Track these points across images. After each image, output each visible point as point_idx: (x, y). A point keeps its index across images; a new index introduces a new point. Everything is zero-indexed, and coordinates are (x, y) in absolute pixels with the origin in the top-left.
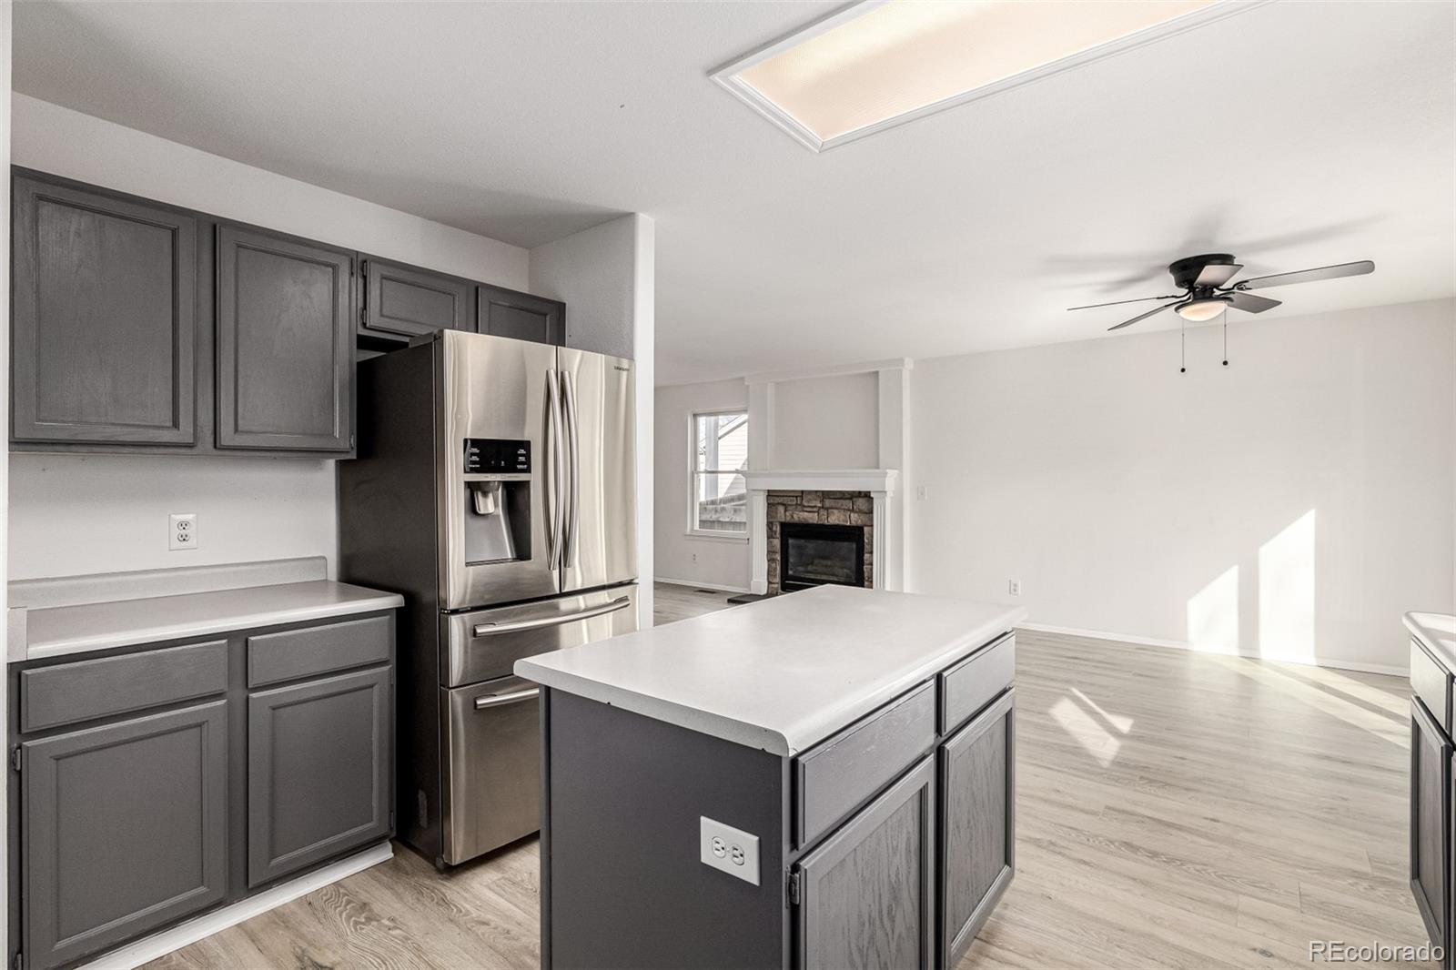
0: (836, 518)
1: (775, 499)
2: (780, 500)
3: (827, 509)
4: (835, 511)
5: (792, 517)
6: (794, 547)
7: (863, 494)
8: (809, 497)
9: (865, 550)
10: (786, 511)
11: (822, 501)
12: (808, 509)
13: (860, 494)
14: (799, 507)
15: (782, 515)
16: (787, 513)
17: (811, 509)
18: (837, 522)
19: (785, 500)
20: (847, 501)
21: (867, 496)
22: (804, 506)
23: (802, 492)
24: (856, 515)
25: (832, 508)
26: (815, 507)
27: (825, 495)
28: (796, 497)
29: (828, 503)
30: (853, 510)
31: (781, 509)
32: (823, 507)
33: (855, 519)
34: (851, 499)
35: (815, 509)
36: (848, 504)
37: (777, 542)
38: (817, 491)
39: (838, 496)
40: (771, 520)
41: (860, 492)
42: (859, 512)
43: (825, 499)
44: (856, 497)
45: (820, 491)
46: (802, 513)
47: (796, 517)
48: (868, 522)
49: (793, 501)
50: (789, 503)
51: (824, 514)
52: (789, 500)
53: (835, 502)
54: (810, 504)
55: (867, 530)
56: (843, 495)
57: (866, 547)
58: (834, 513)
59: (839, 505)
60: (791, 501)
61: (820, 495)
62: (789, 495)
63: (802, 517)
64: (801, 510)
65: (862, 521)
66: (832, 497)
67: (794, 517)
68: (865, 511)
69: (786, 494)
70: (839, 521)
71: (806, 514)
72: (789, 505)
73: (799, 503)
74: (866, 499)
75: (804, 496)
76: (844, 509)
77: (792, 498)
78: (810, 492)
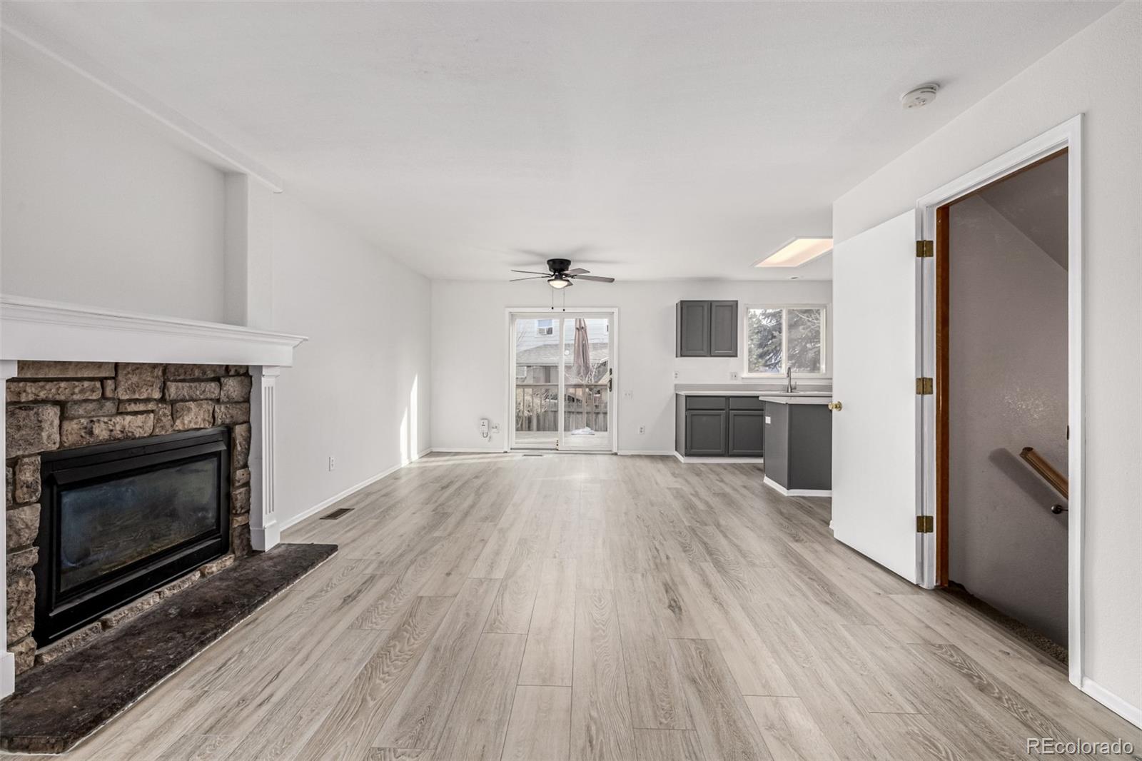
0: (194, 419)
1: (34, 387)
3: (173, 403)
4: (192, 405)
5: (91, 433)
7: (232, 373)
8: (135, 379)
9: (236, 464)
10: (63, 418)
11: (164, 389)
12: (133, 408)
13: (225, 372)
14: (108, 404)
16: (71, 426)
17: (141, 407)
18: (193, 426)
19: (61, 391)
20: (213, 384)
21: (246, 375)
22: (120, 401)
23: (117, 366)
24: (223, 408)
25: (184, 400)
26: (148, 400)
27: (167, 372)
28: (102, 380)
29: (173, 390)
30: (218, 401)
32: (162, 400)
33: (223, 415)
34: (217, 380)
35: (151, 406)
36: (211, 389)
37: (32, 515)
38: (154, 366)
39: (197, 373)
40: (18, 454)
41: (227, 367)
42: (227, 402)
43: (169, 383)
44: (223, 377)
45: (162, 364)
46: (118, 419)
47: (101, 432)
48: (242, 418)
49: (93, 391)
50: (76, 397)
51: (165, 415)
52: (77, 390)
53: (191, 387)
54: (137, 396)
55: (239, 431)
56: (204, 373)
57: (238, 459)
58: (189, 409)
59: (198, 393)
60: (82, 391)
61: (160, 373)
62: (79, 375)
63: (118, 427)
64: (114, 411)
65: (232, 417)
66: (182, 377)
67: (96, 431)
68: (236, 400)
69: (70, 374)
70: (196, 423)
71: (128, 418)
72: (76, 402)
73: (109, 394)
74: (239, 378)
75: (120, 378)
76: (206, 399)
77: (86, 384)
78: (138, 367)
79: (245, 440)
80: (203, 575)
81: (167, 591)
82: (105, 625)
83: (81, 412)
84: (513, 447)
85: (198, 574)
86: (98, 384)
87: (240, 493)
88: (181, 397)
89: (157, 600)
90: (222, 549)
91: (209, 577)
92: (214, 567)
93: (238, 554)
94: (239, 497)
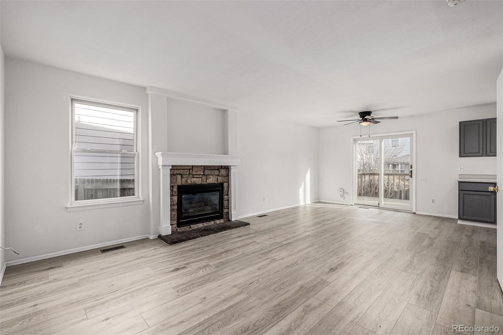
0: (212, 180)
1: (176, 171)
2: (178, 172)
3: (206, 175)
4: (211, 176)
5: (187, 182)
6: (186, 199)
7: (223, 168)
8: (197, 169)
9: (224, 194)
10: (182, 178)
11: (204, 172)
12: (196, 176)
14: (191, 175)
15: (180, 181)
16: (183, 180)
17: (198, 176)
18: (211, 182)
19: (181, 172)
20: (217, 171)
21: (227, 168)
22: (193, 175)
23: (193, 166)
24: (220, 178)
25: (209, 175)
26: (200, 175)
27: (205, 168)
28: (189, 169)
29: (206, 172)
30: (219, 176)
31: (179, 177)
32: (204, 175)
33: (220, 180)
34: (218, 169)
35: (200, 176)
36: (217, 172)
37: (175, 198)
38: (201, 166)
39: (213, 168)
40: (172, 185)
41: (222, 166)
42: (222, 176)
43: (205, 170)
44: (221, 169)
45: (203, 166)
46: (193, 179)
47: (189, 181)
48: (226, 181)
49: (187, 172)
50: (184, 173)
51: (204, 179)
52: (184, 172)
53: (211, 171)
54: (197, 173)
55: (225, 184)
56: (215, 168)
57: (225, 192)
58: (210, 177)
59: (213, 173)
60: (185, 172)
61: (203, 168)
62: (185, 168)
63: (193, 181)
64: (192, 177)
65: (223, 180)
66: (209, 169)
67: (188, 181)
68: (224, 175)
69: (183, 168)
70: (212, 181)
71: (195, 179)
72: (184, 174)
73: (191, 173)
74: (225, 169)
75: (193, 169)
76: (215, 175)
77: (186, 170)
78: (197, 166)
79: (227, 187)
80: (214, 223)
81: (205, 224)
82: (190, 227)
83: (185, 177)
84: (356, 203)
85: (213, 222)
86: (188, 170)
87: (226, 203)
88: (208, 174)
89: (202, 225)
90: (221, 217)
91: (216, 224)
92: (218, 222)
93: (225, 220)
94: (225, 204)
